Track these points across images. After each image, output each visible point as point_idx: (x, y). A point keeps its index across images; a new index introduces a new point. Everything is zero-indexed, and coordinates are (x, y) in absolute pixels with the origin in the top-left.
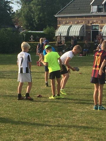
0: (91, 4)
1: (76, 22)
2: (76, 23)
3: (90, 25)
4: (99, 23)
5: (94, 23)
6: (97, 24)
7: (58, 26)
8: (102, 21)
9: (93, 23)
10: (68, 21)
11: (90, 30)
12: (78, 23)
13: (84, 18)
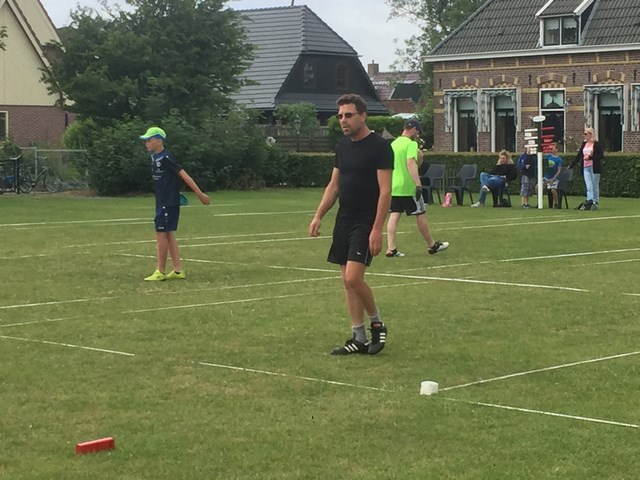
0: (538, 14)
1: (491, 80)
2: (492, 84)
3: (535, 90)
4: (564, 81)
5: (550, 82)
6: (559, 87)
7: (436, 93)
8: (574, 74)
9: (545, 82)
10: (465, 78)
11: (535, 109)
12: (498, 82)
13: (517, 66)
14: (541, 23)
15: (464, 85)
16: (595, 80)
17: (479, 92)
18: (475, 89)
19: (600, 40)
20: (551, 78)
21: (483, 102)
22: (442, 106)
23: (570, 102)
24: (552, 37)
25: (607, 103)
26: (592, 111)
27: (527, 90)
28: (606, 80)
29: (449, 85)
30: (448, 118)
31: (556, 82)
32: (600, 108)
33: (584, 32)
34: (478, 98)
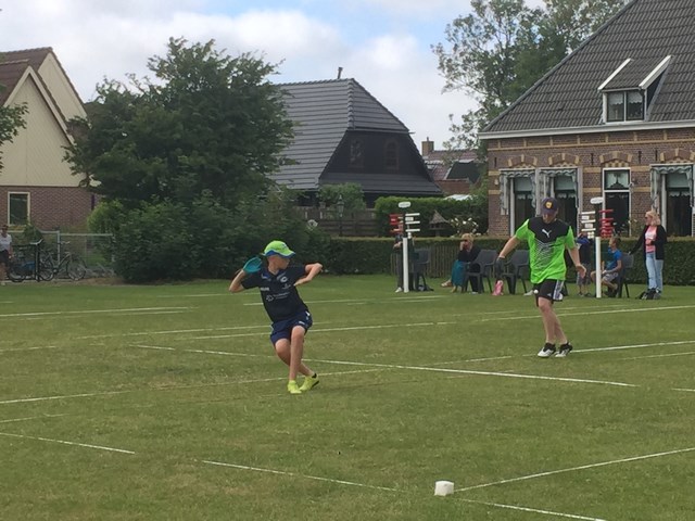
0: (601, 87)
1: (550, 159)
2: (551, 163)
5: (613, 161)
6: (623, 166)
8: (640, 153)
11: (598, 190)
12: (558, 161)
13: (579, 144)
14: (604, 97)
15: (521, 164)
16: (663, 160)
17: (537, 172)
18: (533, 168)
19: (668, 116)
20: (615, 157)
21: (541, 183)
22: (498, 187)
23: (636, 182)
24: (616, 112)
25: (675, 184)
26: (659, 193)
27: (588, 170)
28: (675, 158)
29: (505, 164)
30: (504, 199)
31: (620, 161)
32: (668, 190)
33: (651, 107)
34: (536, 179)
